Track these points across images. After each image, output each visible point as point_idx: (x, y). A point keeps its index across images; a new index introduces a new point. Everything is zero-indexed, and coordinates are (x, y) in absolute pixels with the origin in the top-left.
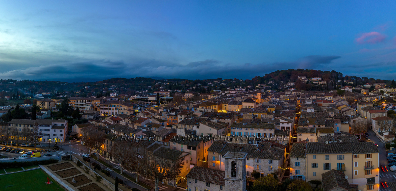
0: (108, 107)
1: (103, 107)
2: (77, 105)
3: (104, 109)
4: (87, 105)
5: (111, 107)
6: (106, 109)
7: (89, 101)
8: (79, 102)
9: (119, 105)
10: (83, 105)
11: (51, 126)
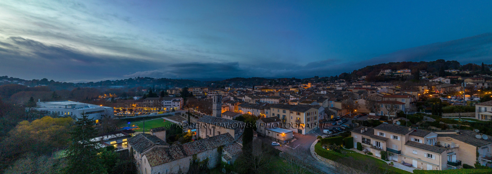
0: (212, 92)
1: (209, 92)
2: (195, 91)
3: (210, 93)
4: (200, 92)
5: (214, 92)
6: (212, 93)
7: (202, 89)
8: (195, 90)
9: (219, 91)
10: (198, 91)
11: (172, 101)
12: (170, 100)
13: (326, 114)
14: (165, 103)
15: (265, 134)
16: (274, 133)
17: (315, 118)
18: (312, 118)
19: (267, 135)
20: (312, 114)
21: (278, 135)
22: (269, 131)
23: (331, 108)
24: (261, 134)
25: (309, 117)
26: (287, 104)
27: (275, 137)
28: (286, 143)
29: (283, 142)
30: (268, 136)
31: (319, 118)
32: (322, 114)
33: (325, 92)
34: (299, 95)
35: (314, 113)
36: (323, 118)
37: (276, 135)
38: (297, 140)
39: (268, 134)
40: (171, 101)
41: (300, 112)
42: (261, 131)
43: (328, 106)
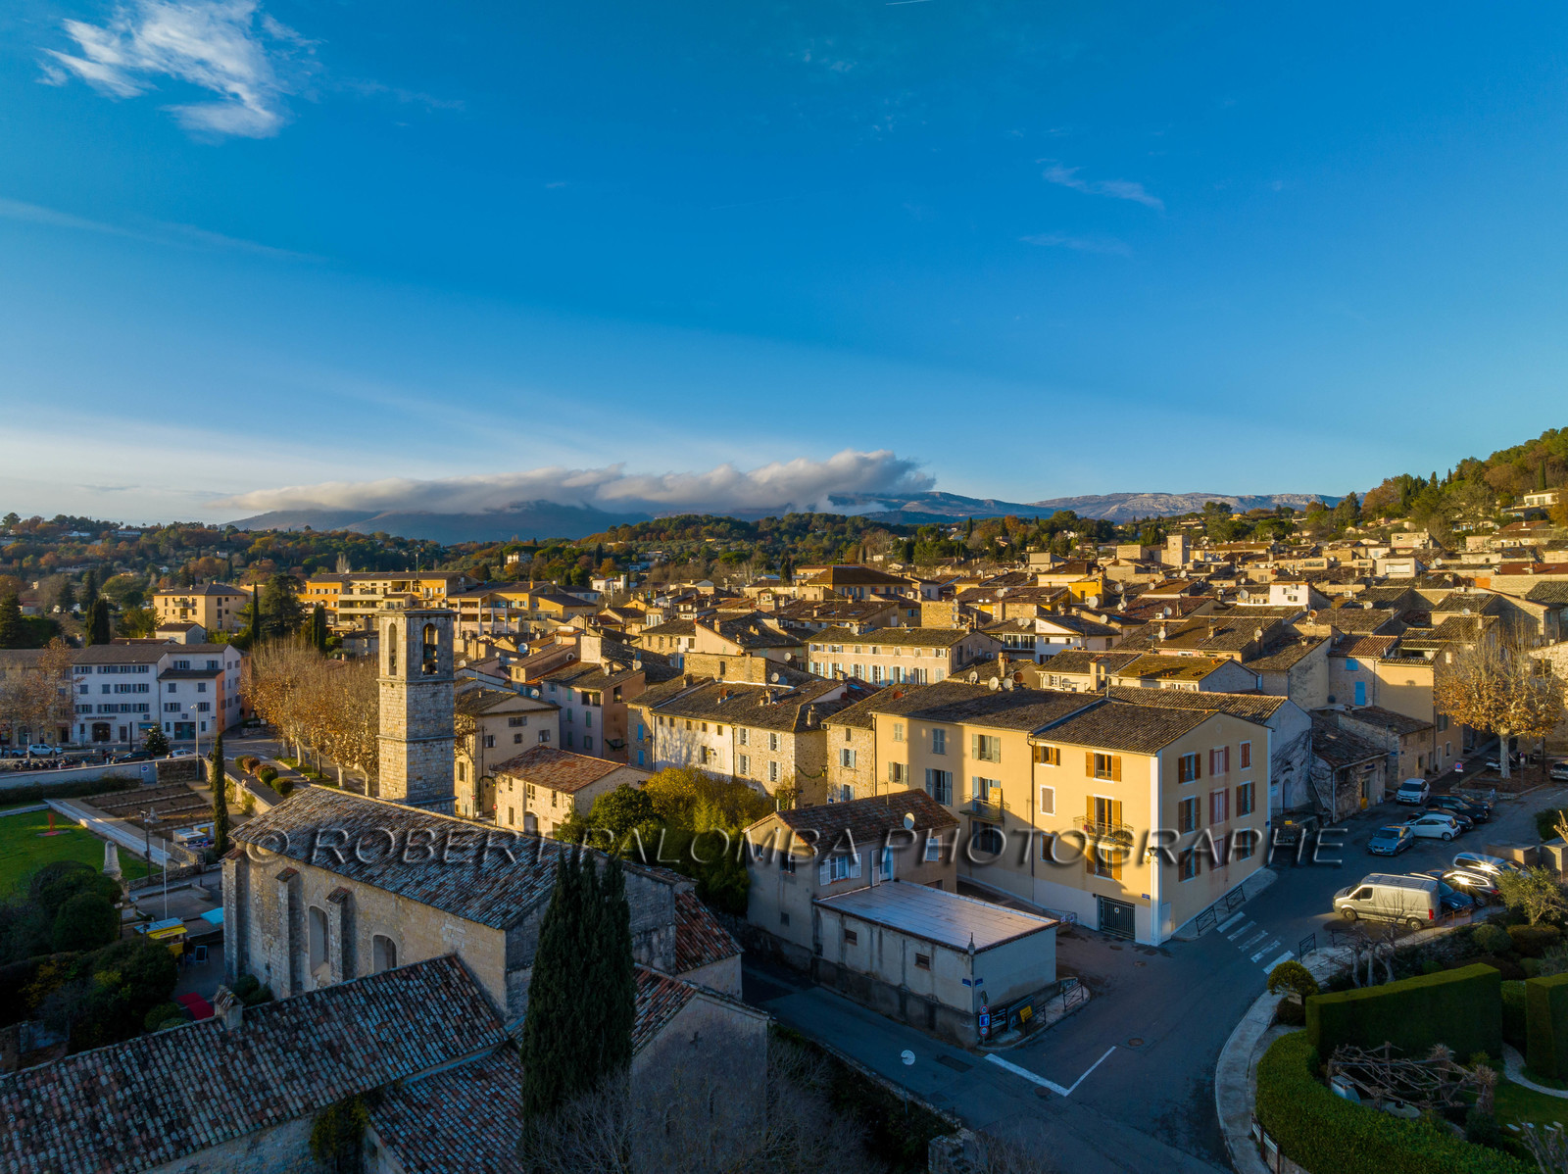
2: (351, 604)
3: (464, 618)
5: (491, 611)
6: (474, 617)
7: (399, 585)
9: (526, 598)
10: (373, 604)
11: (153, 671)
12: (144, 670)
13: (1322, 763)
14: (106, 689)
15: (819, 949)
16: (889, 939)
17: (1245, 801)
18: (1220, 802)
19: (831, 953)
20: (1219, 761)
21: (923, 961)
22: (852, 926)
23: (1356, 715)
24: (786, 950)
25: (1190, 790)
26: (1009, 684)
27: (896, 981)
28: (991, 1037)
29: (972, 1027)
30: (841, 971)
31: (1267, 799)
32: (1296, 762)
33: (1302, 596)
34: (1104, 619)
35: (1236, 757)
36: (1298, 797)
37: (911, 960)
38: (1093, 995)
39: (843, 950)
40: (149, 678)
41: (1117, 746)
42: (785, 918)
43: (1332, 700)
